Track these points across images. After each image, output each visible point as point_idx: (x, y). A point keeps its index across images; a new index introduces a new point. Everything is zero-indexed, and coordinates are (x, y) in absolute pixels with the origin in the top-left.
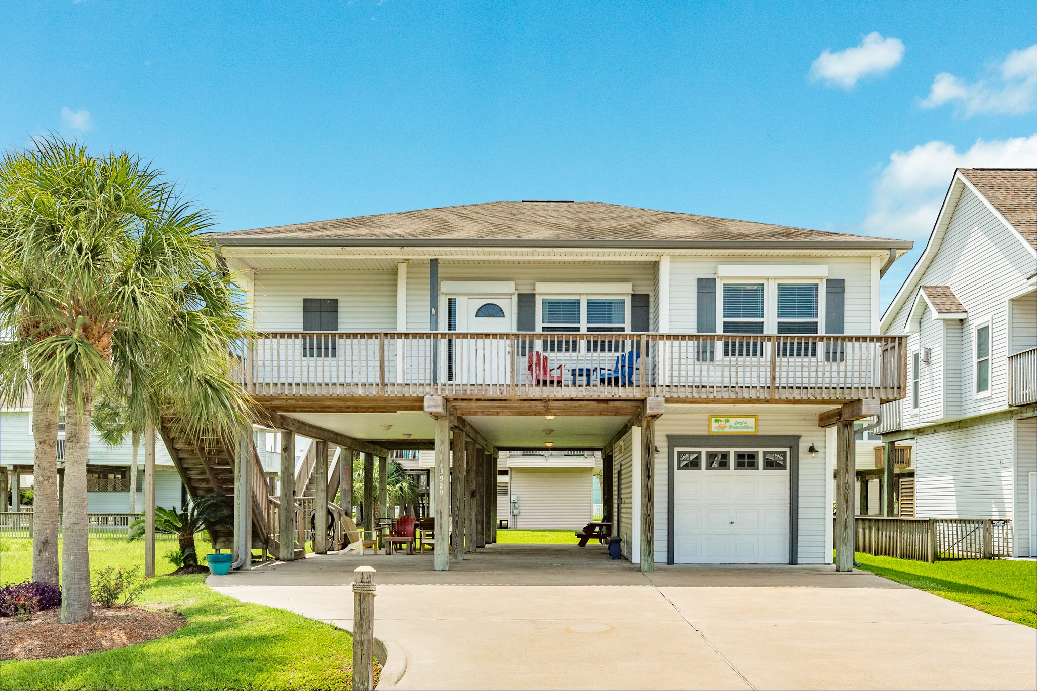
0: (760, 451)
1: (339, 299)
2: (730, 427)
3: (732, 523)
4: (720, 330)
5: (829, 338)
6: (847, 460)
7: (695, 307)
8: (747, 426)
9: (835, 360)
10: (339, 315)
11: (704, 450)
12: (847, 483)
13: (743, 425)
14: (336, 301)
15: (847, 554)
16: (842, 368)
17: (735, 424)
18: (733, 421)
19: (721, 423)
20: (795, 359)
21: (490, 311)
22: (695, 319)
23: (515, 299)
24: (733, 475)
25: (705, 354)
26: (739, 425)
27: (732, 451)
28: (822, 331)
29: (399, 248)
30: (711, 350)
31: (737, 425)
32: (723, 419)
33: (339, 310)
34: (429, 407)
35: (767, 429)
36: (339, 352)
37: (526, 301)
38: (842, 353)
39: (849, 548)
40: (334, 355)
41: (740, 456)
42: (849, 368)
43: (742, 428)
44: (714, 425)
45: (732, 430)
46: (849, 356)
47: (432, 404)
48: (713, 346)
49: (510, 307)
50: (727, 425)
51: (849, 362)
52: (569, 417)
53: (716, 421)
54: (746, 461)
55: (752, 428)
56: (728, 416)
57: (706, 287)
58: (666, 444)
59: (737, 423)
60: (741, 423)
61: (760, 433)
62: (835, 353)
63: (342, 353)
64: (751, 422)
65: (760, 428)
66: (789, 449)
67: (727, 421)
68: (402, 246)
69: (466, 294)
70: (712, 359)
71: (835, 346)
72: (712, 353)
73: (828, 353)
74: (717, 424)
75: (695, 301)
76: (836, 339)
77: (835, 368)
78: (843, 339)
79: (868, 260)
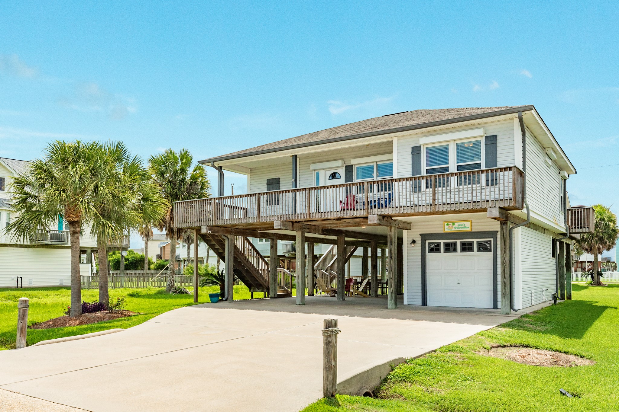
0: (475, 241)
1: (280, 178)
2: (455, 228)
3: (459, 283)
4: (424, 173)
5: (487, 171)
6: (504, 245)
7: (411, 163)
8: (466, 227)
9: (492, 185)
10: (280, 185)
11: (442, 242)
12: (505, 259)
13: (463, 226)
14: (279, 178)
15: (506, 303)
16: (497, 189)
17: (458, 226)
18: (457, 224)
19: (450, 226)
20: (467, 186)
21: (333, 176)
22: (411, 169)
23: (344, 168)
24: (459, 256)
25: (416, 189)
26: (461, 227)
27: (458, 241)
28: (483, 167)
29: (274, 153)
30: (418, 185)
31: (460, 227)
32: (451, 224)
33: (280, 182)
34: (276, 226)
35: (477, 228)
36: (280, 202)
37: (349, 169)
38: (496, 180)
39: (507, 300)
40: (278, 204)
41: (463, 244)
42: (501, 189)
43: (462, 228)
44: (446, 227)
45: (457, 229)
46: (501, 181)
47: (277, 225)
48: (420, 183)
49: (342, 172)
50: (454, 226)
51: (501, 185)
52: (369, 227)
53: (447, 225)
54: (467, 247)
55: (468, 227)
56: (454, 222)
57: (416, 151)
58: (420, 239)
59: (459, 225)
60: (462, 225)
61: (473, 231)
62: (492, 180)
63: (281, 202)
64: (468, 224)
65: (473, 227)
66: (492, 239)
67: (454, 224)
68: (276, 151)
69: (323, 169)
70: (420, 191)
71: (492, 176)
72: (420, 187)
73: (487, 181)
74: (448, 227)
75: (411, 159)
76: (492, 171)
77: (492, 189)
78: (496, 170)
79: (512, 121)
